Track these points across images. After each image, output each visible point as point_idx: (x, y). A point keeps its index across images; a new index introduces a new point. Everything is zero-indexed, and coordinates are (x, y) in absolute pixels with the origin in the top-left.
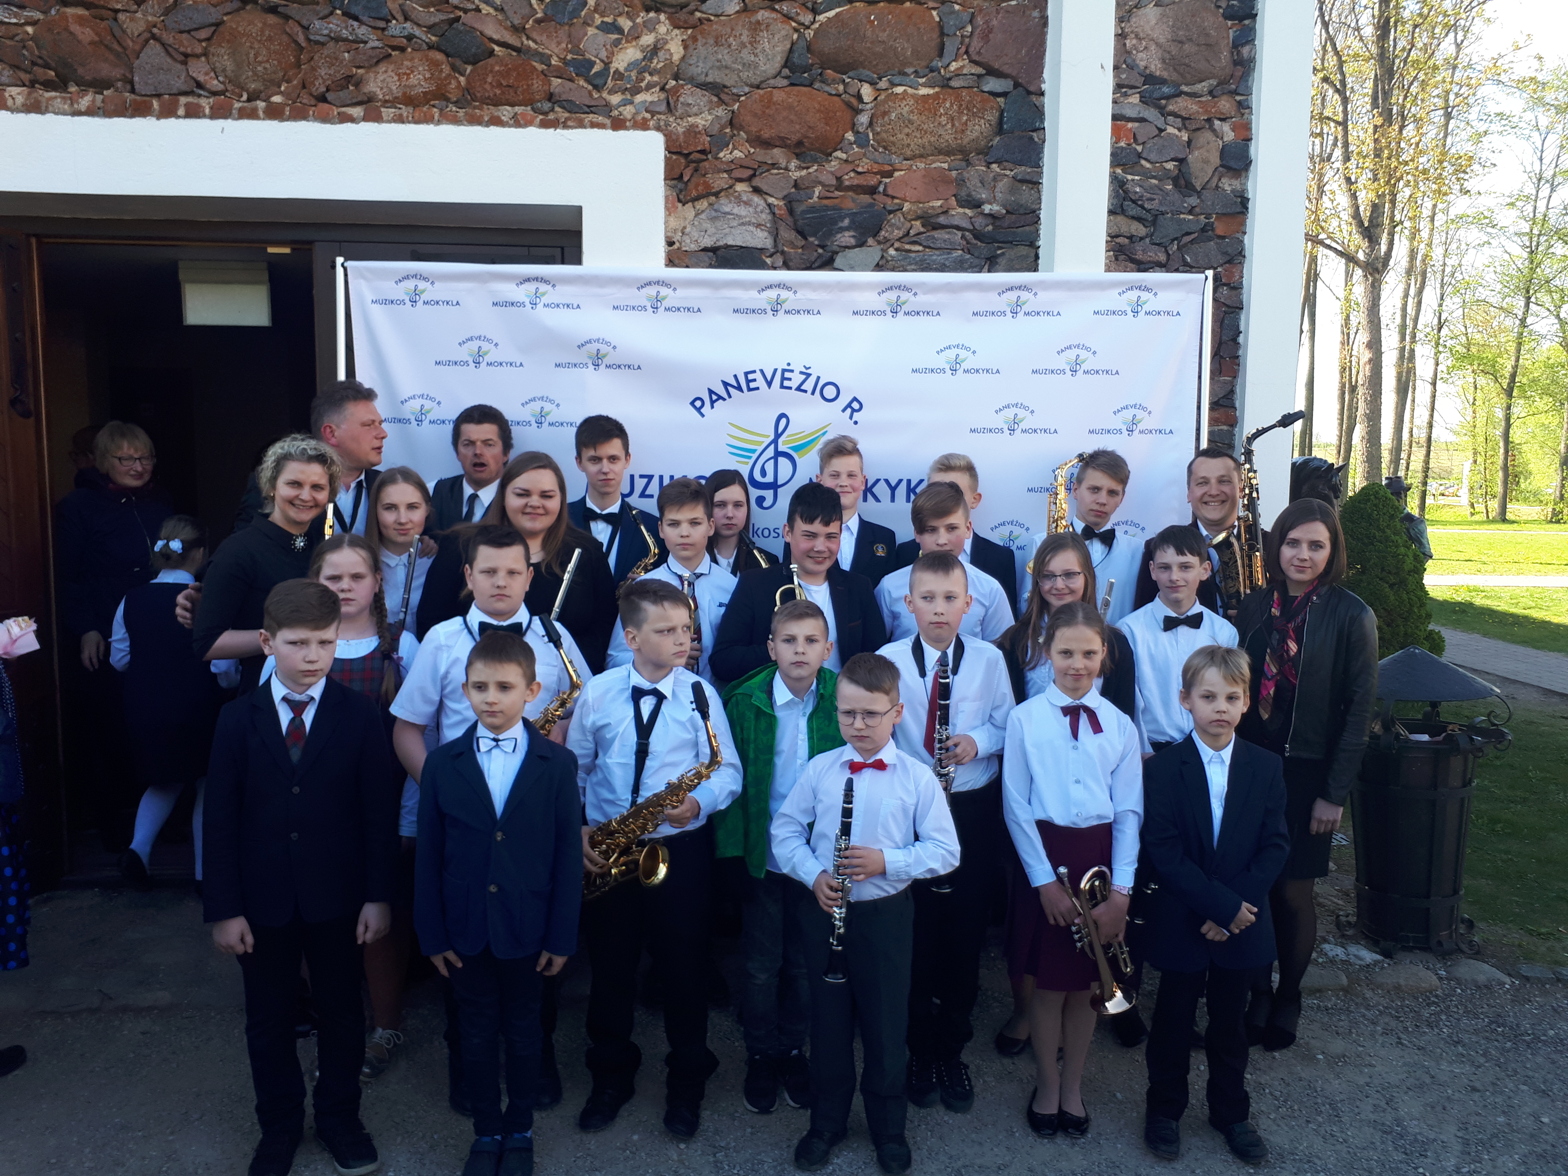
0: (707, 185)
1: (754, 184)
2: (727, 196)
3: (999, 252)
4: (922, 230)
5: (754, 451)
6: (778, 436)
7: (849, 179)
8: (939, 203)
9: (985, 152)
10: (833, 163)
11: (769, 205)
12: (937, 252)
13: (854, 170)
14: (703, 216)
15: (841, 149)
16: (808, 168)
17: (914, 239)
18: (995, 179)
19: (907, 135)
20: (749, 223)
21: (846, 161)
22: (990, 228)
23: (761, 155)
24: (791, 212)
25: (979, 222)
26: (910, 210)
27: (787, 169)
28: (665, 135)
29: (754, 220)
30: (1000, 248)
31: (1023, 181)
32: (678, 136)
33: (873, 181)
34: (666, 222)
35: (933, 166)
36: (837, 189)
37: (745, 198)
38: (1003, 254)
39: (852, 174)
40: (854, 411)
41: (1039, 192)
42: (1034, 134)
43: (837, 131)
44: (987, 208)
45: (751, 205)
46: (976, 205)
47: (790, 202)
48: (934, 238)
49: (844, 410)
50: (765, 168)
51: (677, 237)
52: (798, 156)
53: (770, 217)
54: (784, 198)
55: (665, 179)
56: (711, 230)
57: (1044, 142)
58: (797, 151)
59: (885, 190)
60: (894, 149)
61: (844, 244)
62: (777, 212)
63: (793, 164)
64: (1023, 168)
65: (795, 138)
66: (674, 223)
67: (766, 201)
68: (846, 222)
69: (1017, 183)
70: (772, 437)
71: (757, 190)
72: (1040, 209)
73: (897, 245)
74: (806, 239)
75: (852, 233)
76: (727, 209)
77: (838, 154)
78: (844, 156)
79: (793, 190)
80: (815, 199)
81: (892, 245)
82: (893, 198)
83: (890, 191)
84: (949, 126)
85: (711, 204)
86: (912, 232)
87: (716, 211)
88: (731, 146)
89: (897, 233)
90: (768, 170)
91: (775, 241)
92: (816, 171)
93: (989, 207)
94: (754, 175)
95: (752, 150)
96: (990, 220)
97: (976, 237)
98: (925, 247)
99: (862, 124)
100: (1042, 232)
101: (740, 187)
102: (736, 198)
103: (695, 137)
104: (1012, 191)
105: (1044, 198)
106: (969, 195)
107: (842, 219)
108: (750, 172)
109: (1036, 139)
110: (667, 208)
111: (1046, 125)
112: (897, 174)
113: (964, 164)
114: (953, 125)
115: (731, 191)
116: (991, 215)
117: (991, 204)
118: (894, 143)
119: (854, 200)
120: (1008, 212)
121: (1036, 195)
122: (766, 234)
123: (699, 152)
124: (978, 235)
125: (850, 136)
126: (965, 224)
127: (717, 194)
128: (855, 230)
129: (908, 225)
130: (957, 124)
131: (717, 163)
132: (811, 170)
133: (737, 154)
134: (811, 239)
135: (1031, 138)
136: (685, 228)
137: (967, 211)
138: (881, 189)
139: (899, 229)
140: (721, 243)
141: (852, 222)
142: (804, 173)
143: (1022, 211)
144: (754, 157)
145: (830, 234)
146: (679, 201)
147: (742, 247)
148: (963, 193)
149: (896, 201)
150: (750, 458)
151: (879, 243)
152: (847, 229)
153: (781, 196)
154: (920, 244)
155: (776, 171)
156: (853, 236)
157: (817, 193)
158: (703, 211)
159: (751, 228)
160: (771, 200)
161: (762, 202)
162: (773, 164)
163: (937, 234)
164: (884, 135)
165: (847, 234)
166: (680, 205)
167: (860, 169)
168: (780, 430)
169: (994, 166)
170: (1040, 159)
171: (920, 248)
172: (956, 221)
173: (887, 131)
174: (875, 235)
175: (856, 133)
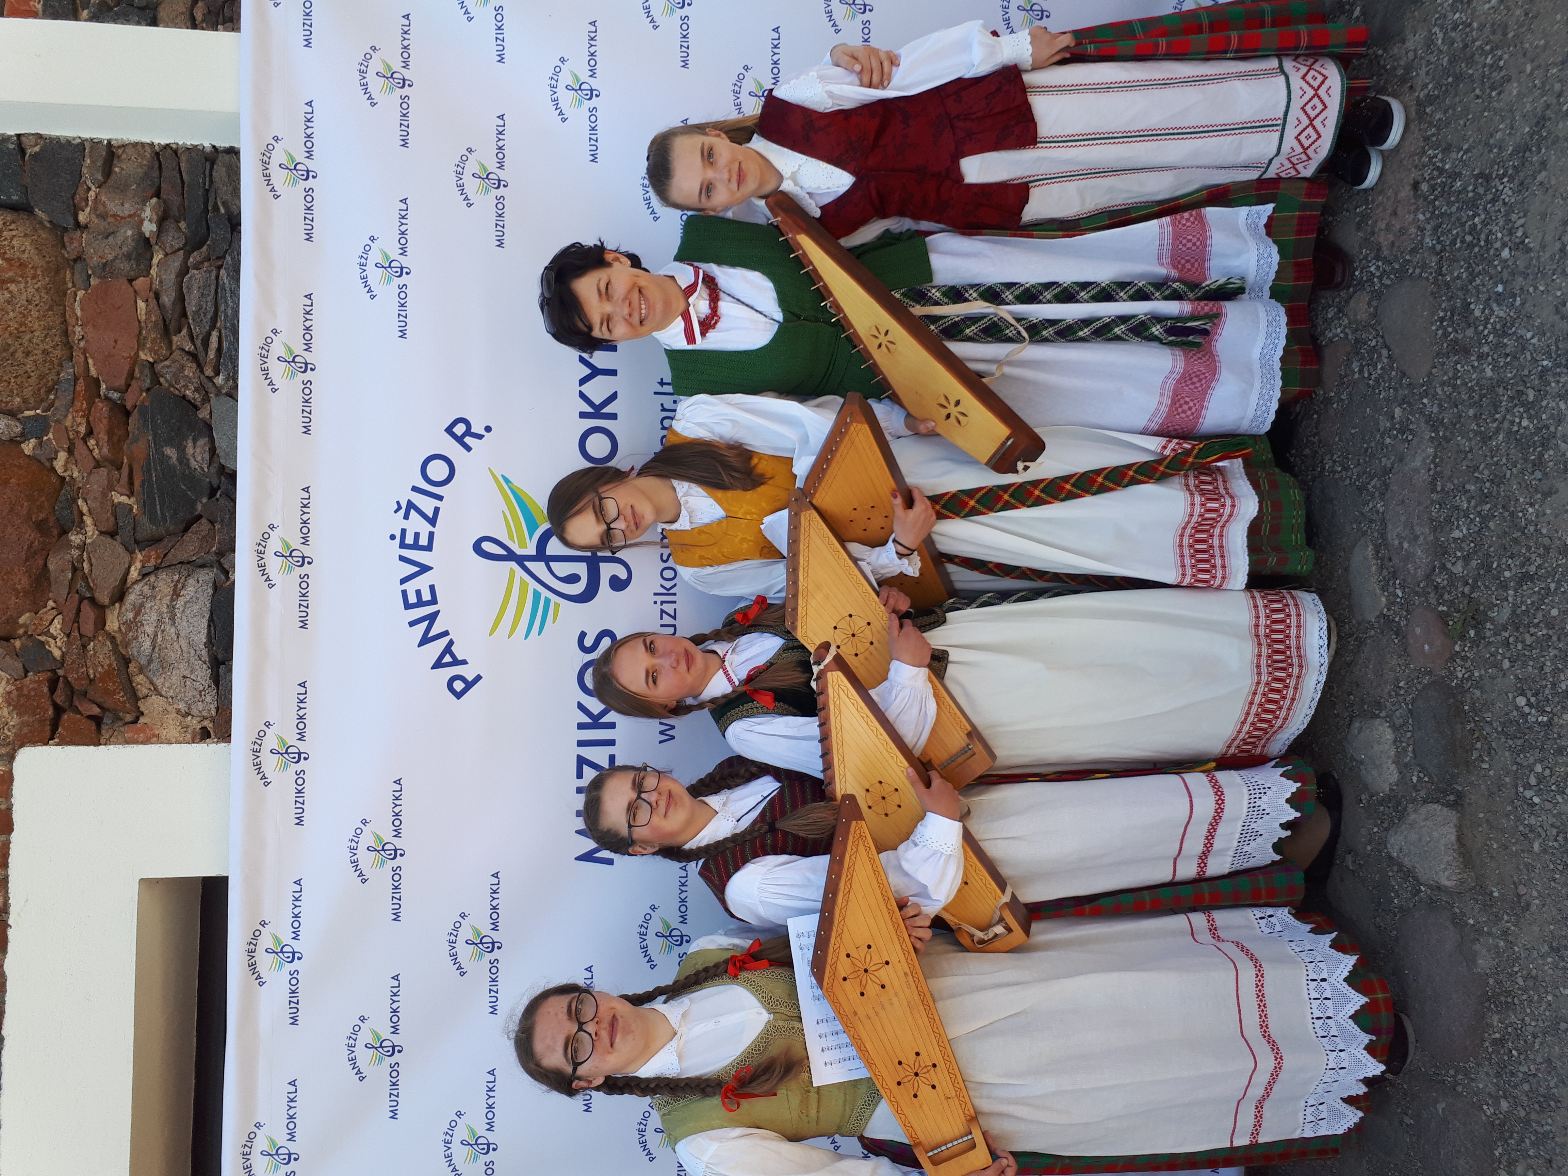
0: (108, 674)
1: (106, 601)
2: (127, 645)
3: (222, 211)
4: (184, 332)
5: (537, 595)
6: (511, 556)
7: (98, 447)
8: (141, 304)
9: (59, 231)
10: (76, 474)
11: (144, 576)
12: (222, 308)
13: (85, 440)
14: (159, 682)
15: (51, 460)
16: (82, 514)
17: (199, 343)
18: (103, 216)
19: (27, 354)
20: (172, 608)
21: (70, 451)
22: (183, 225)
23: (60, 590)
24: (155, 541)
25: (173, 240)
26: (151, 350)
27: (82, 547)
28: (22, 746)
29: (167, 600)
30: (216, 209)
31: (108, 172)
32: (23, 724)
33: (102, 409)
34: (170, 743)
35: (79, 313)
36: (119, 468)
37: (130, 615)
38: (225, 204)
39: (92, 442)
40: (468, 432)
41: (124, 146)
42: (29, 152)
43: (20, 467)
44: (149, 228)
45: (142, 605)
46: (145, 245)
47: (138, 543)
48: (197, 313)
49: (468, 448)
50: (80, 584)
51: (194, 724)
52: (64, 532)
53: (163, 575)
54: (131, 553)
55: (97, 744)
56: (183, 669)
57: (39, 136)
58: (55, 532)
59: (116, 390)
60: (52, 377)
61: (207, 456)
62: (152, 563)
63: (75, 538)
64: (84, 170)
65: (30, 535)
66: (172, 730)
67: (136, 582)
68: (171, 452)
69: (110, 182)
71: (120, 595)
72: (152, 145)
73: (209, 372)
74: (200, 517)
75: (190, 443)
76: (147, 644)
77: (59, 465)
78: (62, 456)
79: (118, 537)
80: (131, 501)
81: (210, 379)
82: (131, 376)
83: (121, 382)
84: (13, 287)
85: (141, 670)
86: (188, 347)
87: (150, 661)
88: (42, 638)
89: (190, 370)
90: (85, 578)
91: (203, 566)
92: (85, 500)
93: (146, 223)
94: (92, 600)
95: (51, 603)
96: (170, 224)
97: (198, 246)
98: (213, 327)
99: (7, 426)
100: (190, 142)
101: (113, 624)
102: (129, 629)
103: (28, 697)
104: (122, 189)
105: (134, 138)
106: (128, 257)
107: (164, 459)
108: (86, 607)
109: (37, 149)
110: (146, 741)
111: (11, 132)
112: (93, 372)
113: (78, 266)
114: (12, 281)
115: (119, 638)
116: (161, 222)
117: (141, 222)
118: (41, 377)
119: (136, 441)
120: (158, 194)
121: (130, 151)
122: (191, 581)
123: (53, 689)
124: (193, 244)
125: (28, 447)
126: (176, 263)
127: (126, 661)
128: (185, 438)
129: (177, 355)
130: (10, 274)
131: (68, 660)
132: (85, 509)
133: (56, 628)
134: (199, 507)
135: (35, 156)
136: (178, 711)
137: (155, 261)
138: (115, 396)
139: (182, 368)
140: (204, 653)
141: (170, 443)
142: (88, 520)
143: (156, 174)
144: (61, 600)
145: (191, 478)
146: (135, 721)
147: (211, 620)
148: (125, 266)
149: (137, 374)
150: (547, 601)
151: (206, 399)
152: (182, 450)
153: (127, 558)
154: (209, 334)
155: (86, 565)
156: (195, 441)
157: (124, 499)
158: (152, 683)
159: (180, 603)
160: (134, 574)
161: (137, 587)
162: (75, 570)
163: (191, 308)
164: (28, 392)
165: (190, 450)
166: (142, 720)
167: (83, 429)
168: (501, 552)
169: (82, 217)
170: (68, 142)
171: (215, 334)
172: (170, 277)
173: (21, 387)
174: (197, 408)
175: (25, 436)
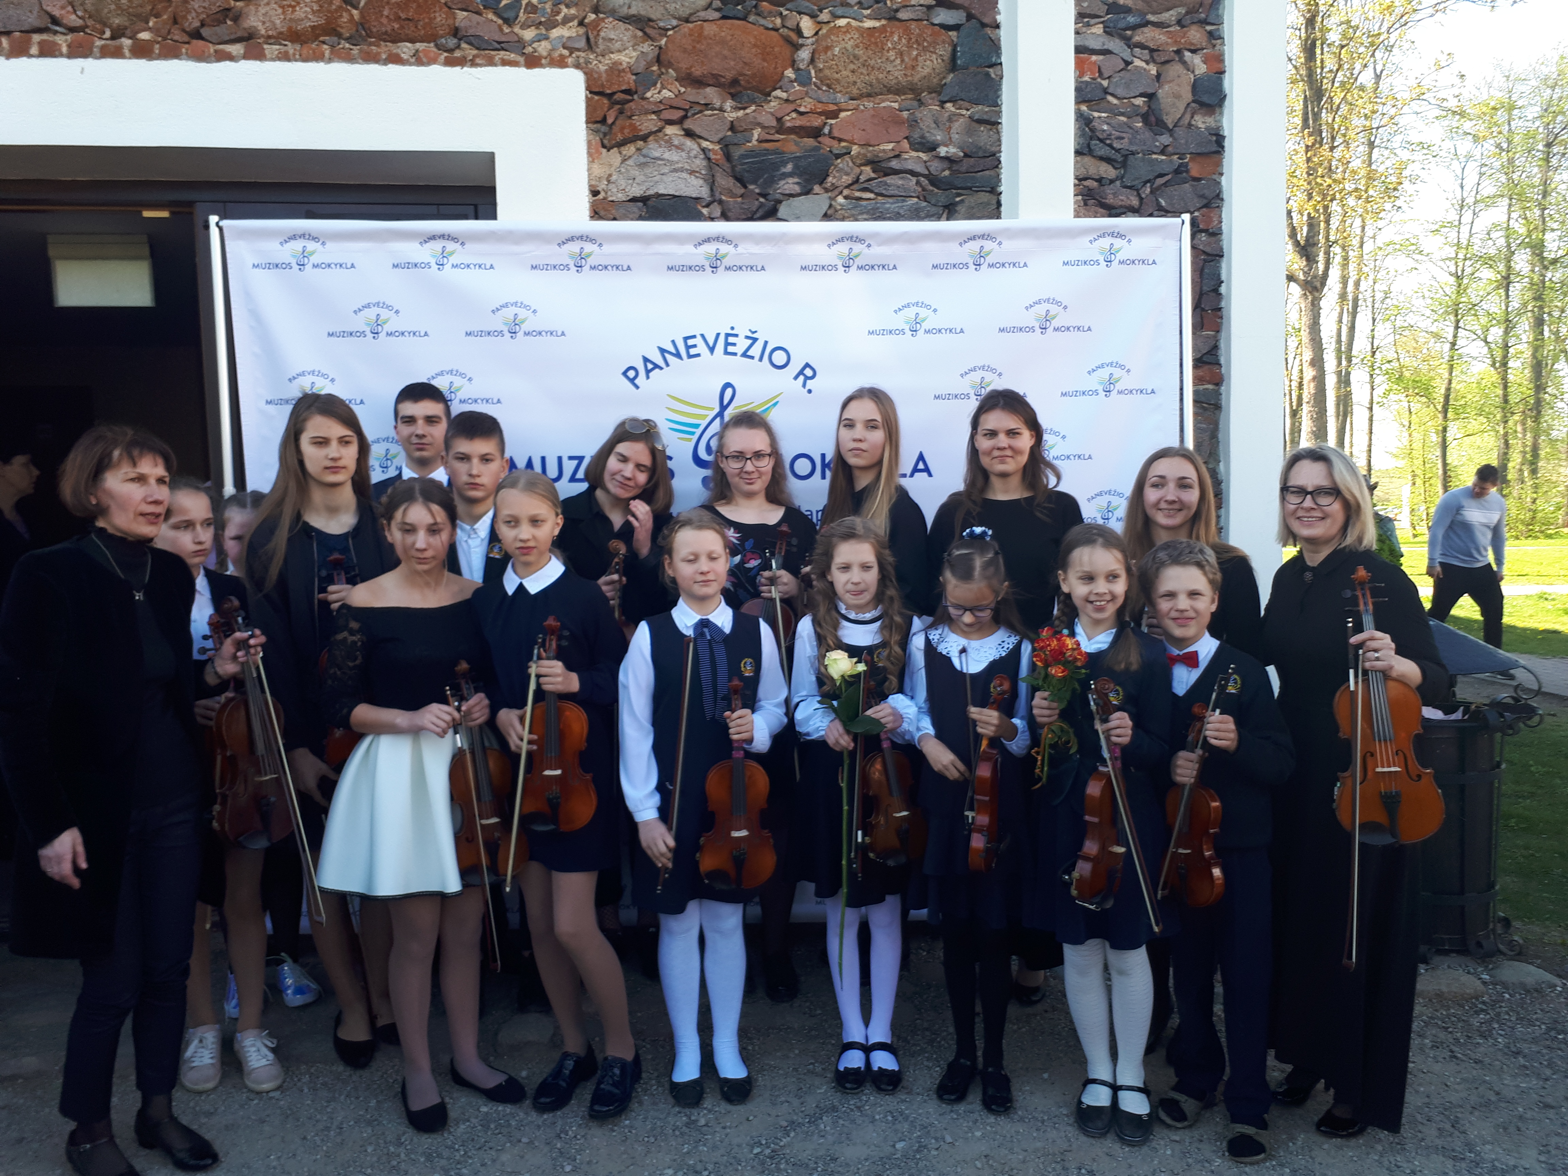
0: (634, 128)
1: (686, 126)
2: (656, 141)
3: (958, 199)
4: (873, 175)
5: (697, 426)
6: (723, 408)
7: (792, 120)
8: (890, 146)
9: (937, 90)
10: (772, 104)
11: (704, 150)
12: (890, 200)
13: (795, 110)
14: (630, 162)
15: (781, 88)
16: (744, 108)
17: (865, 185)
18: (950, 120)
19: (853, 71)
20: (682, 170)
21: (787, 101)
22: (947, 173)
23: (692, 94)
24: (728, 157)
25: (936, 167)
26: (859, 153)
27: (721, 110)
28: (585, 73)
29: (687, 167)
30: (959, 195)
31: (980, 122)
32: (599, 73)
33: (817, 122)
34: (589, 170)
35: (883, 105)
36: (778, 132)
37: (676, 142)
38: (962, 201)
39: (794, 115)
40: (807, 378)
41: (998, 133)
42: (991, 70)
43: (776, 68)
44: (943, 151)
45: (683, 150)
46: (931, 148)
47: (726, 146)
48: (886, 184)
49: (796, 378)
50: (697, 108)
51: (602, 186)
52: (733, 96)
53: (704, 163)
54: (719, 142)
55: (587, 122)
56: (640, 178)
57: (1001, 78)
58: (732, 91)
59: (830, 132)
60: (839, 88)
61: (787, 192)
62: (712, 156)
63: (729, 104)
64: (980, 107)
65: (729, 75)
66: (598, 170)
67: (699, 145)
68: (789, 167)
69: (975, 125)
70: (717, 409)
71: (689, 134)
72: (1000, 152)
73: (846, 192)
74: (745, 187)
75: (796, 180)
76: (657, 154)
77: (778, 93)
78: (784, 95)
79: (729, 133)
80: (754, 142)
81: (841, 193)
82: (840, 140)
83: (836, 133)
84: (898, 61)
85: (638, 149)
86: (862, 178)
87: (645, 156)
88: (659, 85)
89: (846, 179)
90: (701, 112)
91: (712, 190)
92: (754, 111)
93: (945, 149)
94: (685, 117)
95: (683, 90)
96: (946, 164)
97: (932, 183)
98: (877, 194)
99: (803, 60)
100: (1004, 177)
101: (670, 130)
102: (667, 141)
103: (619, 76)
104: (969, 132)
105: (1004, 140)
106: (923, 137)
107: (784, 163)
108: (681, 113)
109: (993, 76)
110: (590, 154)
111: (1004, 59)
112: (843, 115)
113: (915, 103)
114: (902, 61)
115: (660, 134)
116: (947, 159)
117: (946, 146)
118: (837, 80)
119: (797, 144)
120: (966, 155)
121: (996, 136)
122: (701, 182)
123: (624, 92)
124: (934, 180)
125: (790, 73)
126: (920, 169)
127: (645, 138)
128: (800, 176)
129: (857, 170)
130: (906, 59)
131: (644, 103)
132: (748, 111)
133: (666, 93)
134: (751, 187)
135: (988, 75)
136: (610, 175)
137: (921, 154)
138: (826, 130)
139: (847, 174)
140: (651, 192)
141: (796, 167)
142: (741, 113)
143: (980, 154)
144: (685, 97)
145: (772, 181)
146: (604, 146)
147: (675, 196)
148: (916, 135)
149: (843, 144)
150: (693, 433)
151: (827, 190)
152: (790, 175)
153: (716, 139)
154: (872, 192)
155: (710, 112)
156: (797, 183)
157: (756, 136)
158: (630, 157)
159: (684, 175)
160: (705, 144)
161: (695, 146)
162: (706, 105)
163: (889, 180)
164: (827, 72)
165: (791, 180)
166: (604, 151)
167: (802, 109)
168: (726, 402)
169: (949, 105)
170: (999, 97)
171: (872, 196)
172: (910, 166)
173: (830, 68)
174: (821, 183)
175: (797, 70)
